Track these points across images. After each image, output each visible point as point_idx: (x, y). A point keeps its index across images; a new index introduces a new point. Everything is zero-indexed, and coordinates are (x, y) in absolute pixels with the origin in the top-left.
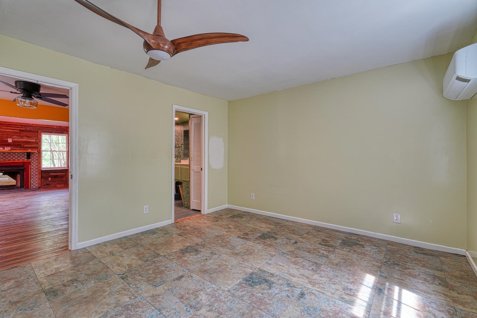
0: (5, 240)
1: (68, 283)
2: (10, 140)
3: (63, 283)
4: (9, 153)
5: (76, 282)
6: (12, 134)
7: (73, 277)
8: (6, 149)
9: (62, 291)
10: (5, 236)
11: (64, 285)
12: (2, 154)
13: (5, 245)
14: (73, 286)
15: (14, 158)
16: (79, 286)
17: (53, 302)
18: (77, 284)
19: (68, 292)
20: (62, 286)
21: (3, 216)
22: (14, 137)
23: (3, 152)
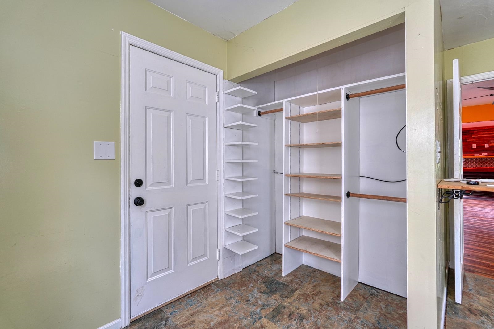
0: (490, 248)
1: (475, 311)
2: (486, 145)
3: (470, 307)
4: (486, 159)
5: (486, 317)
6: (488, 139)
7: (485, 310)
8: (482, 155)
9: (464, 314)
10: (488, 244)
11: (470, 311)
12: (479, 159)
13: (490, 254)
14: (480, 319)
15: (491, 164)
16: (487, 324)
17: (450, 318)
18: (486, 320)
19: (470, 321)
20: (468, 310)
21: (484, 223)
22: (491, 141)
23: (480, 158)
